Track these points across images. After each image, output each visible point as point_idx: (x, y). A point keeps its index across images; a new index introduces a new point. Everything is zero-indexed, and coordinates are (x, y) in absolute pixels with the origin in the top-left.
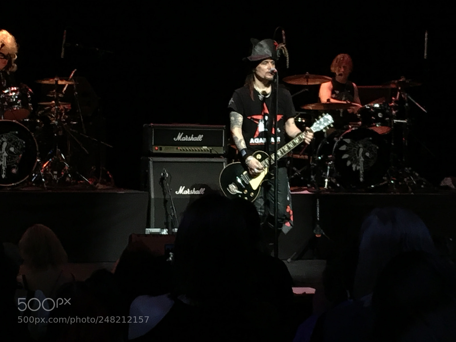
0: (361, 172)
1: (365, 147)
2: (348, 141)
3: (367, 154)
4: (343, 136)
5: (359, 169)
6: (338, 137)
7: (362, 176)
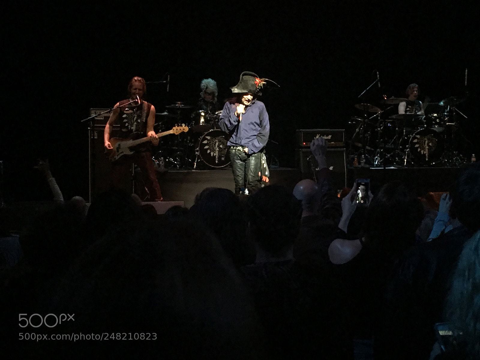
0: (427, 155)
1: (429, 139)
2: (418, 136)
3: (430, 144)
4: (415, 134)
5: (425, 153)
6: (412, 135)
7: (427, 157)
